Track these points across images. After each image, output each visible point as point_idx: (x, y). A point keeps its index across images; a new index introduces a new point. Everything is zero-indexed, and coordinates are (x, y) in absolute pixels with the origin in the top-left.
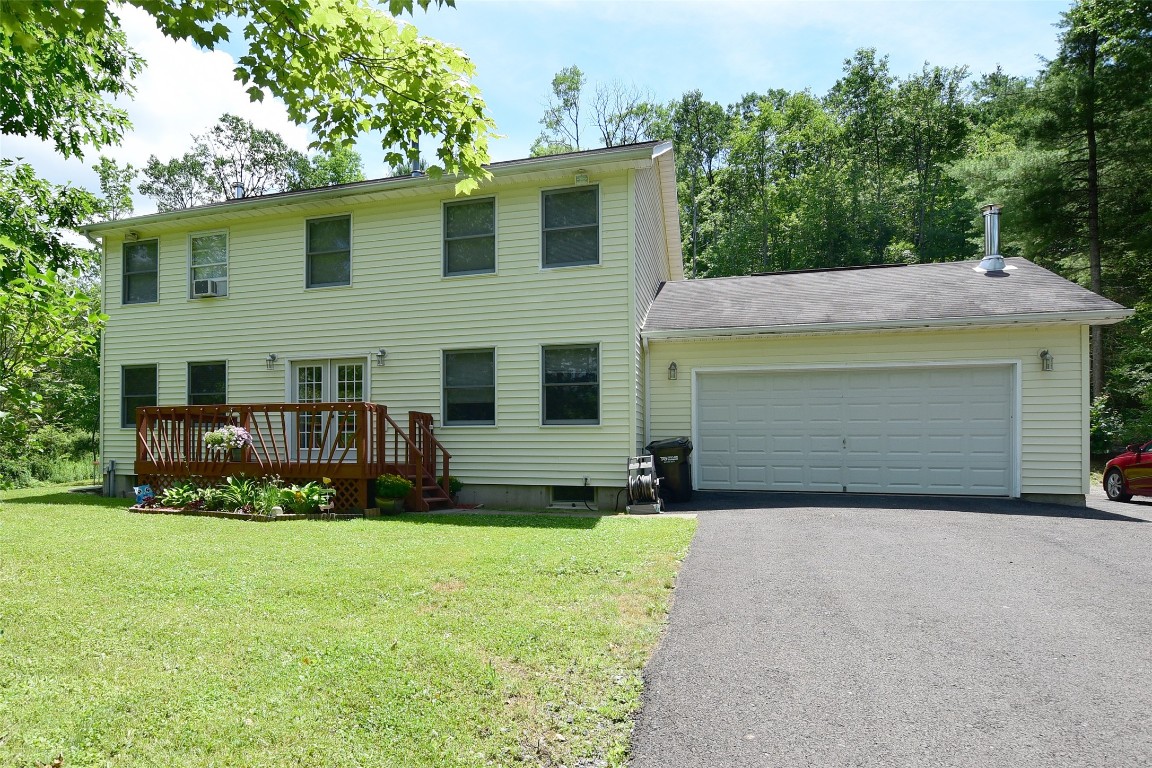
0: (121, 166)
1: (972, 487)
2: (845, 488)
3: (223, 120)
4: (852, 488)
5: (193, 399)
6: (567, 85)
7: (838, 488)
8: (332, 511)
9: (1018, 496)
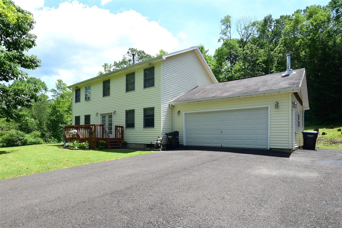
0: (109, 65)
1: (257, 146)
2: (222, 145)
3: (129, 50)
4: (224, 146)
5: (85, 123)
6: (227, 22)
7: (220, 145)
8: (88, 148)
9: (269, 149)
